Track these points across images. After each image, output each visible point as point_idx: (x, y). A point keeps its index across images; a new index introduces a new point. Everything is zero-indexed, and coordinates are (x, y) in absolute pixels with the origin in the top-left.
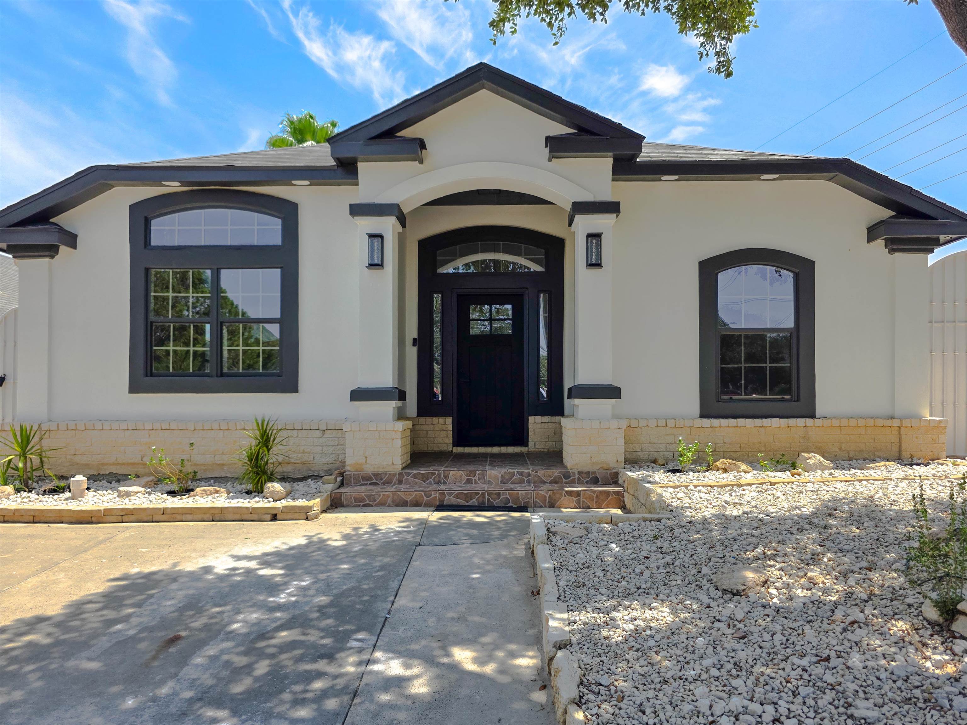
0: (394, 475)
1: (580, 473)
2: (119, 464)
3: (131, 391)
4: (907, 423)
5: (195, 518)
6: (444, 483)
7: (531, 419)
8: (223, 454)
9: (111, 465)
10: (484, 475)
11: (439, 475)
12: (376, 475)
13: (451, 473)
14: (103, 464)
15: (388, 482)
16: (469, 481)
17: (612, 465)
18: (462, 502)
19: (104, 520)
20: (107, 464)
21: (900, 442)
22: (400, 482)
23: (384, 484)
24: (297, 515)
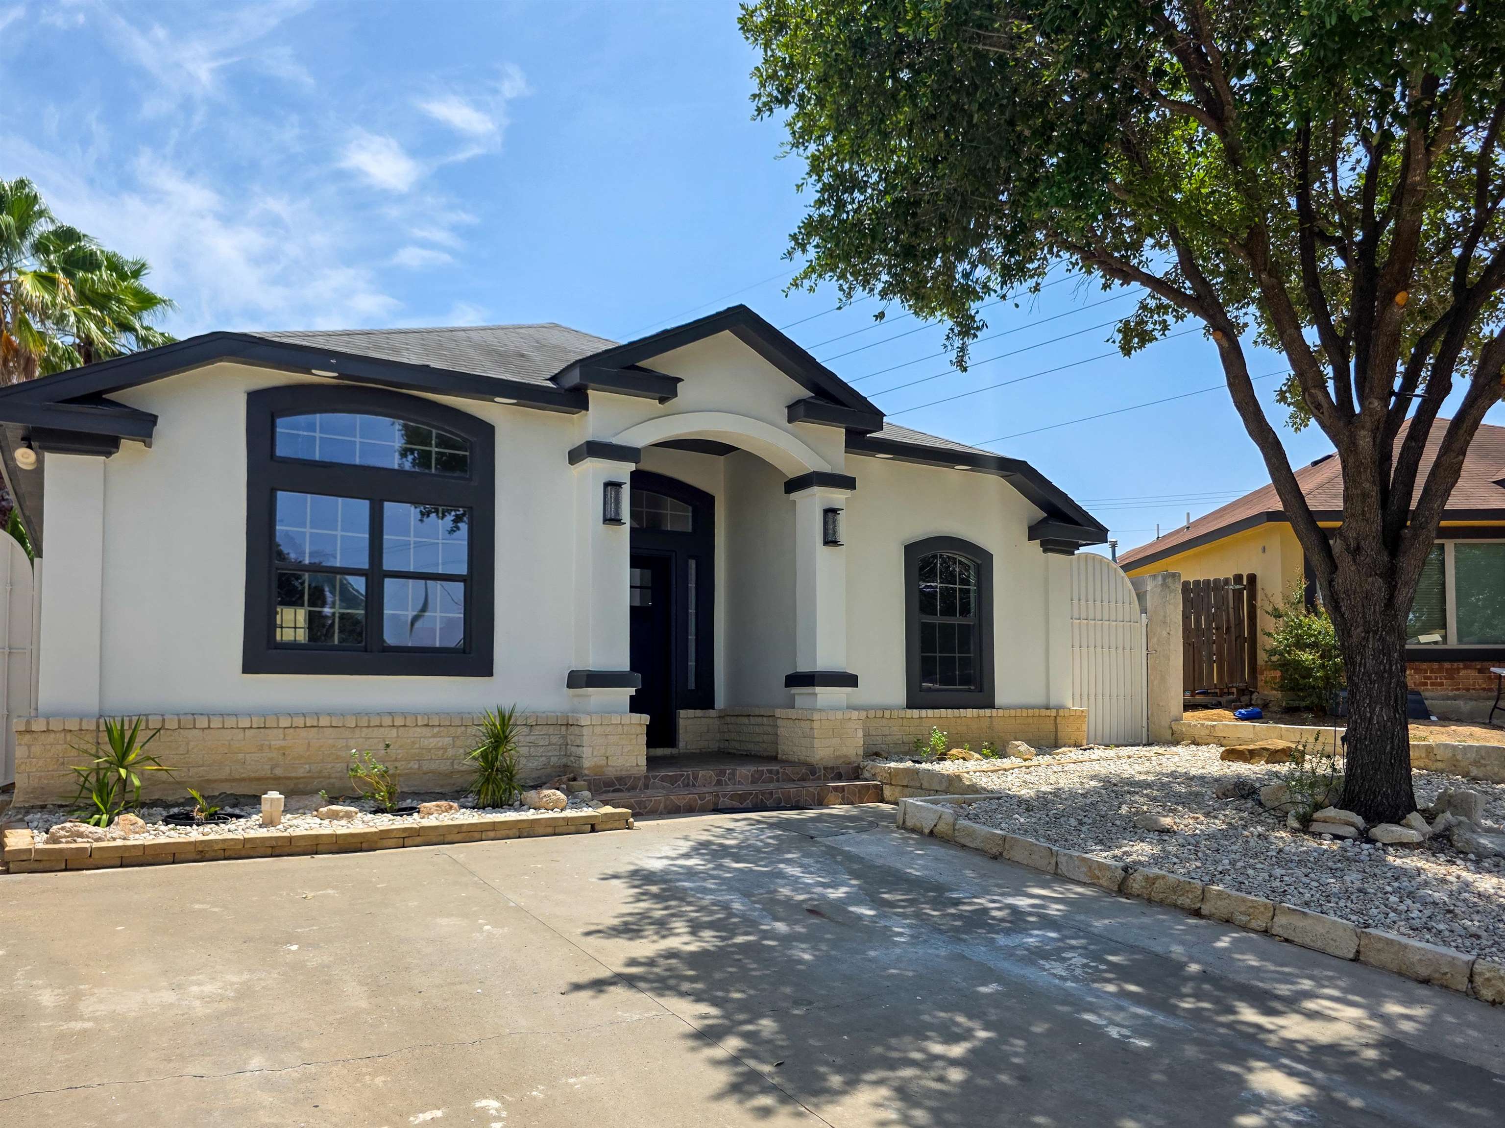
0: (639, 779)
1: (825, 768)
2: (234, 780)
3: (245, 671)
4: (1061, 713)
5: (499, 836)
6: (694, 785)
7: (683, 713)
8: (396, 760)
9: (222, 781)
10: (733, 774)
11: (688, 775)
12: (620, 779)
13: (701, 773)
14: (209, 781)
15: (633, 788)
16: (719, 782)
17: (853, 759)
18: (736, 804)
19: (379, 845)
20: (215, 781)
21: (1056, 731)
22: (646, 787)
23: (628, 790)
24: (616, 824)
